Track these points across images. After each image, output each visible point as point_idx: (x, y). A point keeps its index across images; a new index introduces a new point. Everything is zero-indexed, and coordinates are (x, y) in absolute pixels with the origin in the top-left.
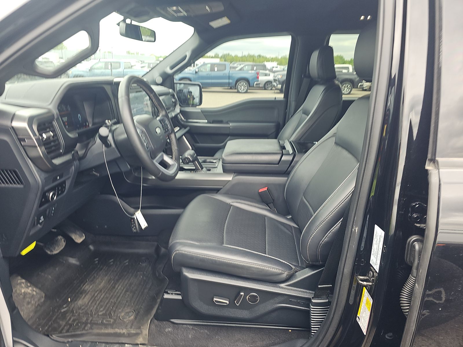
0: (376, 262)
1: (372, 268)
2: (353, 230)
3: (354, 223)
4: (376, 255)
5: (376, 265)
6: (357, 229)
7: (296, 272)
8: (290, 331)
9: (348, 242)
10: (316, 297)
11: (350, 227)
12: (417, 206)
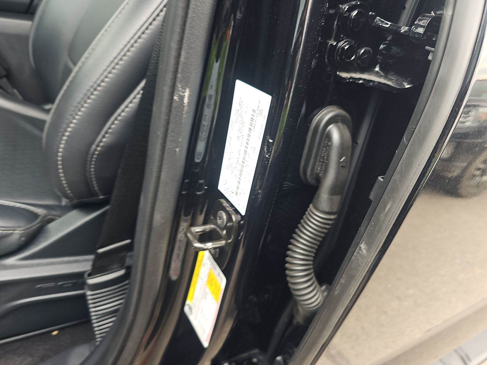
0: (238, 188)
1: (225, 204)
2: (175, 98)
3: (179, 75)
4: (239, 167)
5: (236, 194)
6: (187, 94)
7: (51, 221)
8: (55, 333)
9: (160, 141)
10: (97, 270)
11: (166, 90)
12: (355, 13)
